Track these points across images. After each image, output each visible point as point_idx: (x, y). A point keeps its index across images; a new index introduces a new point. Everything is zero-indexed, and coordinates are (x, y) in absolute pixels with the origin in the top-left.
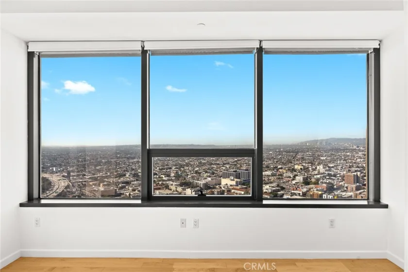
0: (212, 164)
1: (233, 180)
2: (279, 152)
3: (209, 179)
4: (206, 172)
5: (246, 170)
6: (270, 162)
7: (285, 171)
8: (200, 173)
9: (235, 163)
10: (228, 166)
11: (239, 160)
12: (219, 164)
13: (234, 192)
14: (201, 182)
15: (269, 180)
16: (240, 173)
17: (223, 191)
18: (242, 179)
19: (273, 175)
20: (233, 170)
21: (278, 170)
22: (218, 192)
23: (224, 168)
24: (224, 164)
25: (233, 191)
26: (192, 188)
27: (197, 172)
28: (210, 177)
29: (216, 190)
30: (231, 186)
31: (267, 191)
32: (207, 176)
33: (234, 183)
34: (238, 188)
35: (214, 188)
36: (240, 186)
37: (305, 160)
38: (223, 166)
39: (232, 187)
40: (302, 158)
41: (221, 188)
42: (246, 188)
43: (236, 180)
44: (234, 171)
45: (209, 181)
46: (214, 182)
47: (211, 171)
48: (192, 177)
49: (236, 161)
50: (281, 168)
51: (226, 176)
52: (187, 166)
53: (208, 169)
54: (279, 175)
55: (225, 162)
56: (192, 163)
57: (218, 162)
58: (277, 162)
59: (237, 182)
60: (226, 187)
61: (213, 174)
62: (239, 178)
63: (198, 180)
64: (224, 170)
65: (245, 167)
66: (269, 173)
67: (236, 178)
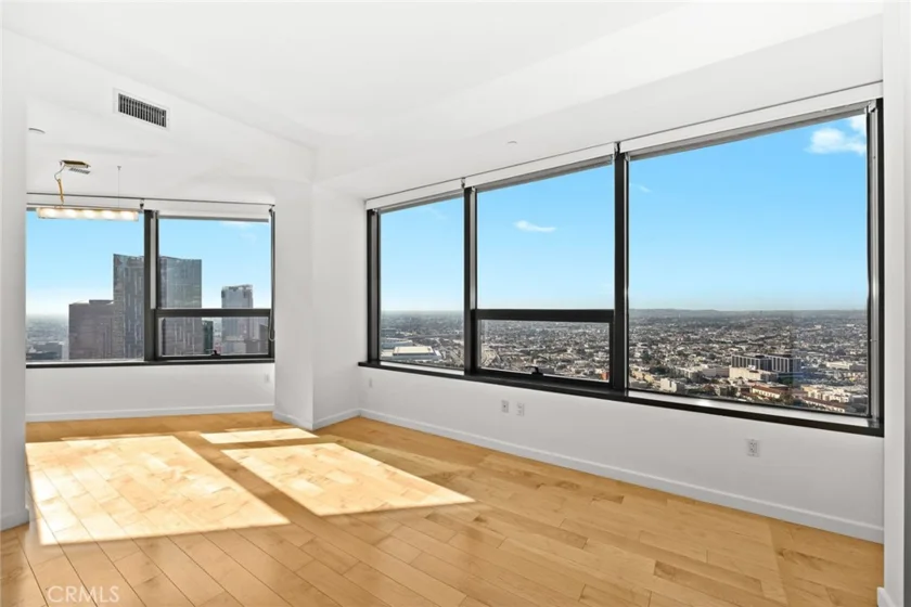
0: (710, 341)
1: (756, 372)
3: (706, 366)
4: (699, 354)
5: (784, 356)
6: (847, 344)
8: (686, 356)
9: (760, 342)
10: (744, 347)
11: (769, 338)
12: (723, 342)
13: (757, 394)
14: (690, 370)
15: (843, 378)
16: (770, 361)
17: (734, 390)
18: (776, 372)
19: (854, 369)
20: (754, 355)
22: (721, 389)
23: (735, 350)
24: (736, 343)
25: (754, 390)
26: (672, 377)
27: (680, 353)
28: (705, 362)
29: (718, 386)
30: (750, 381)
31: (837, 398)
32: (701, 361)
33: (757, 377)
34: (767, 386)
35: (714, 382)
36: (769, 384)
38: (734, 347)
39: (753, 384)
41: (728, 382)
42: (786, 389)
43: (761, 372)
44: (757, 357)
45: (704, 370)
46: (714, 371)
47: (708, 354)
48: (673, 360)
49: (762, 339)
51: (740, 363)
52: (663, 343)
53: (703, 350)
55: (738, 340)
56: (672, 339)
57: (723, 340)
59: (763, 376)
60: (740, 382)
61: (713, 359)
62: (770, 369)
63: (683, 365)
64: (736, 353)
65: (782, 350)
66: (845, 365)
67: (762, 369)
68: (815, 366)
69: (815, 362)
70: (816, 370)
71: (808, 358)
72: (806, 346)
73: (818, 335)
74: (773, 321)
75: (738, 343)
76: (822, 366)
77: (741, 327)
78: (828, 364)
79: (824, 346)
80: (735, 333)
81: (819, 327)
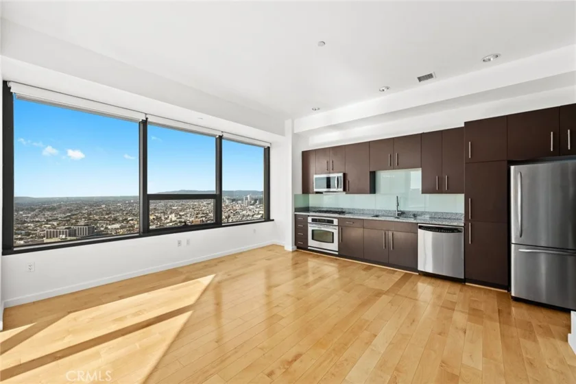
1: (65, 239)
2: (129, 203)
5: (85, 225)
6: (118, 214)
7: (136, 222)
9: (68, 219)
10: (55, 223)
11: (73, 215)
12: (38, 221)
15: (117, 233)
16: (75, 230)
18: (79, 237)
19: (122, 228)
20: (64, 227)
21: (128, 222)
23: (48, 226)
28: (21, 239)
37: (158, 210)
38: (47, 224)
40: (155, 209)
44: (66, 228)
49: (69, 216)
50: (132, 220)
51: (53, 235)
53: (18, 229)
54: (129, 227)
55: (50, 218)
57: (37, 220)
58: (127, 214)
61: (28, 235)
62: (75, 236)
64: (49, 228)
65: (82, 222)
66: (117, 226)
67: (69, 236)
68: (102, 229)
69: (102, 227)
70: (103, 231)
71: (98, 225)
72: (97, 217)
73: (104, 210)
74: (76, 204)
75: (50, 221)
76: (106, 228)
77: (53, 209)
78: (109, 227)
79: (106, 217)
80: (48, 214)
81: (104, 206)
